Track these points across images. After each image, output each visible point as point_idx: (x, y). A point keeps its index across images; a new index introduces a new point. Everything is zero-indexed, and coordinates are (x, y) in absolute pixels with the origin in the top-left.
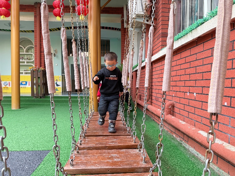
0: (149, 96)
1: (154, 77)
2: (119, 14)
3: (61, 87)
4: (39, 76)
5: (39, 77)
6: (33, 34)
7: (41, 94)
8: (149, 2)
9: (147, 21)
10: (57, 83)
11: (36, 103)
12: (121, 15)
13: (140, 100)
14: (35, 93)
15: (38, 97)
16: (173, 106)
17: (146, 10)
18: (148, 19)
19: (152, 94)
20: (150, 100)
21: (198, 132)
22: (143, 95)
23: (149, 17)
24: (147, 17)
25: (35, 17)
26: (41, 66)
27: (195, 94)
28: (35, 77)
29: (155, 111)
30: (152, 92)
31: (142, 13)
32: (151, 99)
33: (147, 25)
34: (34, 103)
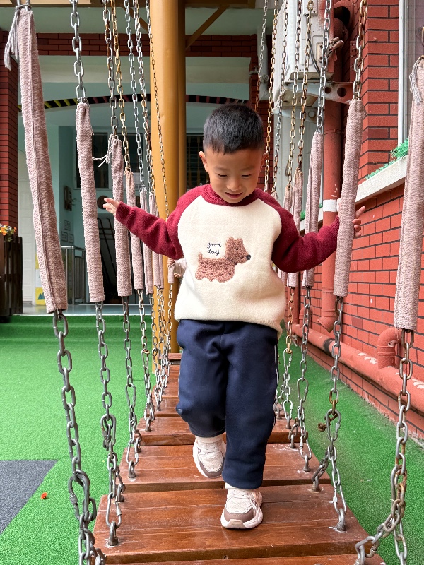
2: (242, 56)
8: (331, 34)
9: (327, 90)
12: (248, 60)
13: (311, 327)
16: (400, 342)
18: (328, 85)
23: (331, 79)
29: (351, 358)
30: (344, 303)
32: (342, 323)
33: (327, 102)
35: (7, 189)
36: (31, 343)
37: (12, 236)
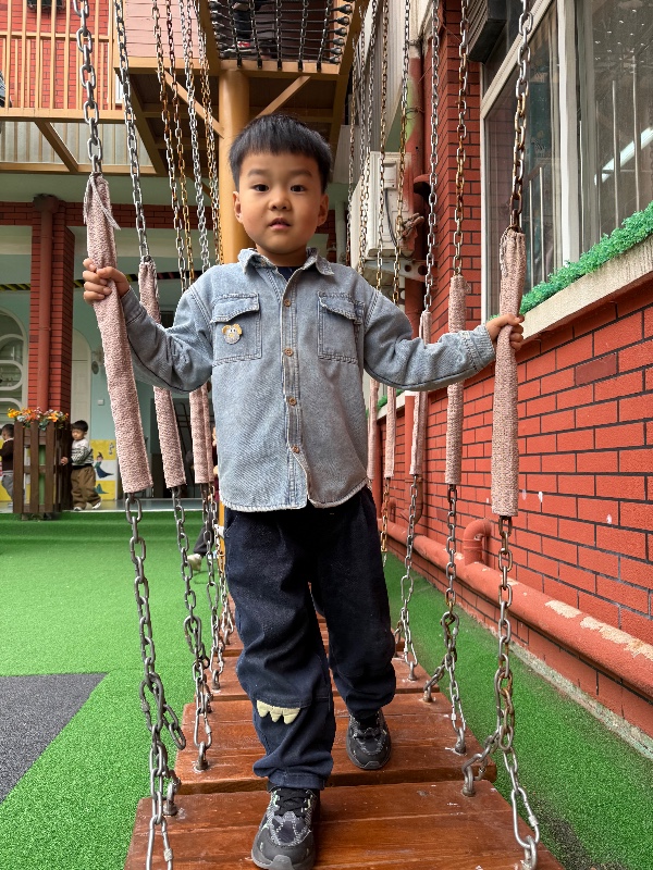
0: (419, 507)
1: (432, 445)
3: (113, 478)
4: (42, 443)
5: (42, 448)
6: (26, 296)
7: (46, 506)
8: (411, 210)
9: (408, 268)
10: (101, 466)
11: (30, 538)
13: (394, 521)
14: (27, 501)
15: (36, 517)
16: (487, 536)
17: (403, 237)
18: (408, 262)
19: (427, 499)
20: (422, 519)
21: (547, 604)
22: (399, 504)
23: (411, 256)
24: (406, 258)
25: (36, 240)
26: (49, 407)
27: (540, 493)
28: (29, 447)
29: (437, 554)
30: (427, 494)
31: (391, 246)
32: (427, 517)
33: (408, 281)
34: (23, 538)
35: (59, 371)
36: (82, 543)
37: (64, 423)
